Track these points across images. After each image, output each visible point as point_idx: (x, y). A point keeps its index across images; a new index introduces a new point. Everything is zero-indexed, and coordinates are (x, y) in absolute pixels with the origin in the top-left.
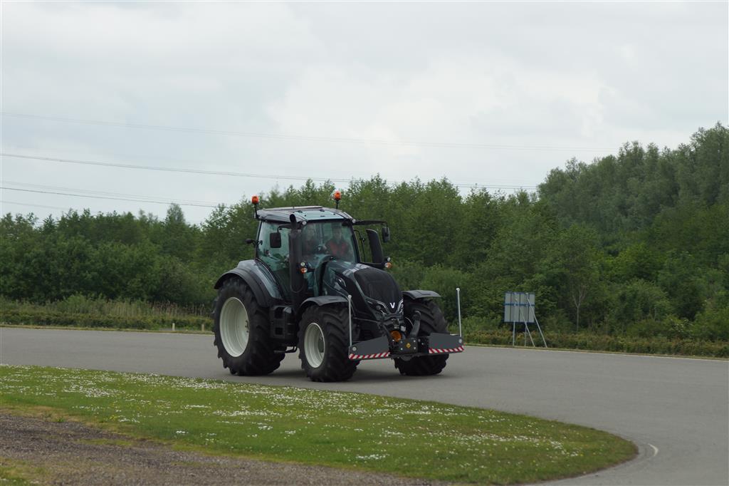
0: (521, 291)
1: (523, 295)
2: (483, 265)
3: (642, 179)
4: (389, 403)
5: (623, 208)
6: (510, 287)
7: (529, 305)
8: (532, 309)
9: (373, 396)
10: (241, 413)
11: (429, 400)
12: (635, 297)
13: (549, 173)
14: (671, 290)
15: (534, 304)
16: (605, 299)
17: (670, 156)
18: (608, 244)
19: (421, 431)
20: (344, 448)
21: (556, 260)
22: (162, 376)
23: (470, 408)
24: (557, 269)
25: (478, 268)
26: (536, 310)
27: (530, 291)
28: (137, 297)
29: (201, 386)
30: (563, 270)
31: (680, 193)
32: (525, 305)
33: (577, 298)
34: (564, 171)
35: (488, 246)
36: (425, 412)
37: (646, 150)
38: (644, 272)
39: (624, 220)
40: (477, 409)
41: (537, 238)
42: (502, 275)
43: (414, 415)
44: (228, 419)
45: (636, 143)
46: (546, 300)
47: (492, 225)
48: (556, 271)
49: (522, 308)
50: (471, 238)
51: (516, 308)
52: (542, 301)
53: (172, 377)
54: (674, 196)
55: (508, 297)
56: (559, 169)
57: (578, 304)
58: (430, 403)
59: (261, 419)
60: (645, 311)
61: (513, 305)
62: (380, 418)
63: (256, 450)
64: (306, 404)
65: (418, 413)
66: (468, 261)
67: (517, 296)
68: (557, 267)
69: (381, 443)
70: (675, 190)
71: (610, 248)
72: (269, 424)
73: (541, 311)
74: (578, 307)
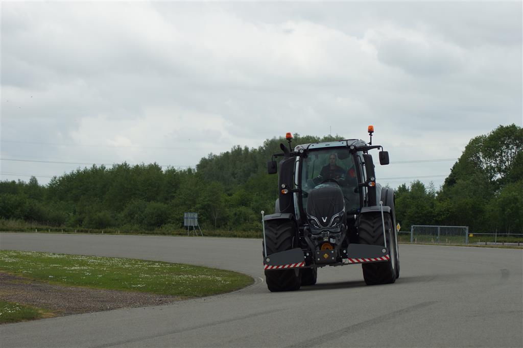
0: (190, 212)
1: (192, 214)
2: (173, 201)
3: (242, 161)
5: (233, 175)
6: (185, 211)
7: (195, 218)
8: (196, 220)
9: (133, 259)
10: (76, 268)
11: (158, 260)
12: (240, 214)
13: (201, 160)
15: (197, 217)
16: (227, 215)
17: (254, 151)
18: (228, 190)
19: (157, 274)
20: (125, 282)
21: (205, 198)
25: (171, 202)
26: (198, 220)
27: (195, 212)
28: (19, 218)
29: (55, 256)
30: (209, 202)
31: (259, 167)
33: (215, 215)
34: (207, 158)
35: (175, 192)
36: (157, 266)
37: (243, 148)
38: (244, 202)
39: (234, 180)
40: (180, 264)
41: (197, 189)
42: (182, 205)
43: (152, 267)
44: (71, 270)
45: (239, 146)
46: (201, 216)
47: (177, 183)
48: (206, 203)
49: (192, 219)
50: (167, 189)
51: (189, 220)
53: (42, 253)
54: (256, 169)
55: (185, 214)
56: (205, 158)
58: (159, 262)
59: (86, 270)
60: (245, 220)
61: (188, 218)
62: (138, 269)
63: (86, 284)
65: (154, 266)
66: (166, 199)
67: (189, 214)
68: (206, 201)
69: (141, 280)
70: (256, 166)
71: (228, 192)
72: (89, 272)
73: (200, 221)
74: (216, 218)
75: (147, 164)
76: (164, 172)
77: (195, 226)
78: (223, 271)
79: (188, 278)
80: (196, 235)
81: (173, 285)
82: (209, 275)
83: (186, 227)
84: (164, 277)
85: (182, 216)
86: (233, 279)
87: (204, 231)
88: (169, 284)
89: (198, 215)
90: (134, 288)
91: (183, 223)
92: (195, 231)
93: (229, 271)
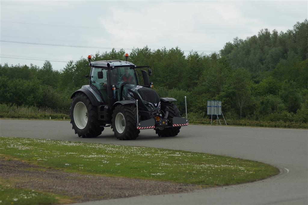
0: (214, 100)
1: (216, 102)
2: (196, 88)
3: (270, 46)
4: (160, 151)
5: (261, 60)
6: (209, 99)
7: (219, 107)
8: (220, 108)
9: (153, 148)
10: (93, 156)
11: (179, 149)
12: (268, 102)
13: (226, 45)
14: (285, 99)
15: (221, 106)
16: (254, 104)
17: (284, 36)
18: (254, 78)
19: (177, 163)
20: (144, 171)
21: (230, 85)
22: (52, 140)
23: (198, 153)
24: (231, 90)
25: (193, 89)
26: (222, 109)
27: (219, 100)
28: (31, 105)
29: (71, 144)
30: (234, 90)
31: (288, 53)
32: (217, 107)
33: (241, 103)
34: (232, 43)
35: (198, 79)
36: (177, 155)
37: (272, 33)
38: (272, 90)
39: (262, 66)
40: (201, 153)
41: (221, 75)
42: (205, 93)
43: (173, 156)
44: (88, 158)
45: (266, 30)
46: (226, 105)
47: (200, 69)
48: (231, 91)
49: (215, 108)
50: (190, 75)
51: (213, 108)
52: (224, 105)
53: (56, 140)
54: (285, 55)
55: (209, 103)
56: (230, 43)
57: (241, 106)
58: (179, 151)
59: (103, 158)
60: (273, 109)
61: (211, 106)
62: (157, 157)
63: (104, 172)
64: (122, 152)
65: (175, 155)
66: (189, 86)
67: (213, 102)
68: (231, 89)
69: (160, 168)
70: (286, 51)
72: (107, 161)
73: (224, 110)
74: (241, 108)
75: (168, 49)
76: (186, 58)
77: (219, 116)
78: (247, 161)
79: (210, 167)
80: (219, 124)
81: (194, 174)
82: (231, 165)
83: (210, 116)
84: (185, 167)
85: (205, 104)
86: (257, 169)
87: (229, 120)
88: (190, 174)
89: (222, 104)
90: (154, 176)
91: (206, 112)
92: (218, 120)
93: (253, 161)
